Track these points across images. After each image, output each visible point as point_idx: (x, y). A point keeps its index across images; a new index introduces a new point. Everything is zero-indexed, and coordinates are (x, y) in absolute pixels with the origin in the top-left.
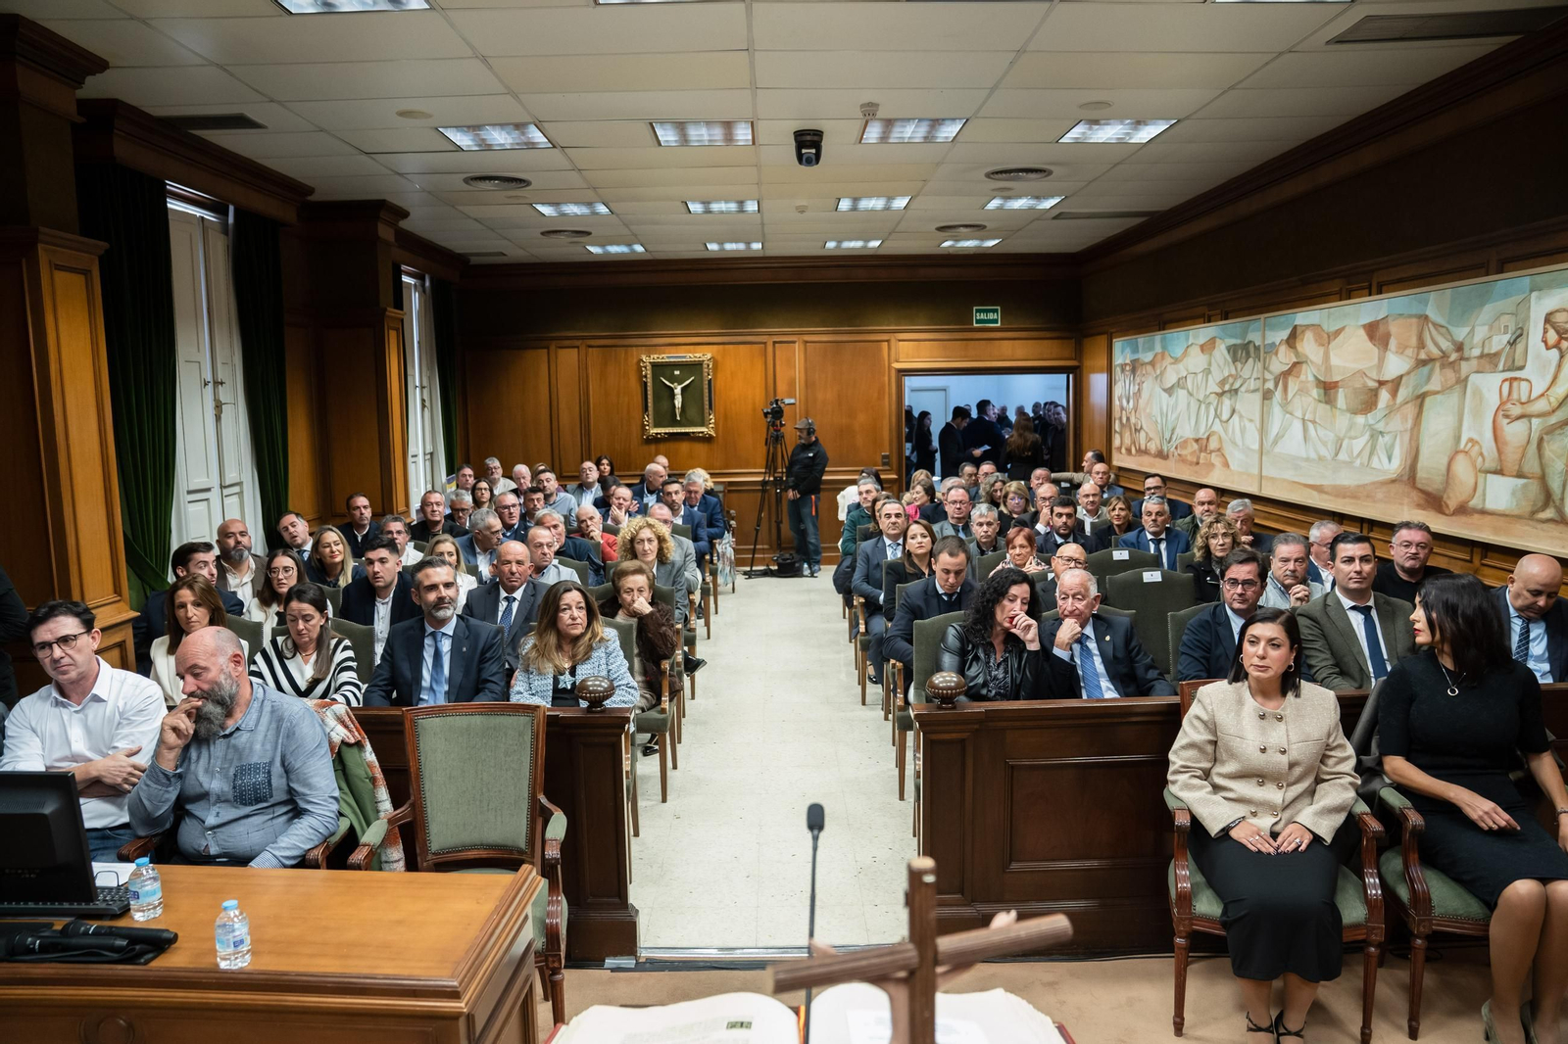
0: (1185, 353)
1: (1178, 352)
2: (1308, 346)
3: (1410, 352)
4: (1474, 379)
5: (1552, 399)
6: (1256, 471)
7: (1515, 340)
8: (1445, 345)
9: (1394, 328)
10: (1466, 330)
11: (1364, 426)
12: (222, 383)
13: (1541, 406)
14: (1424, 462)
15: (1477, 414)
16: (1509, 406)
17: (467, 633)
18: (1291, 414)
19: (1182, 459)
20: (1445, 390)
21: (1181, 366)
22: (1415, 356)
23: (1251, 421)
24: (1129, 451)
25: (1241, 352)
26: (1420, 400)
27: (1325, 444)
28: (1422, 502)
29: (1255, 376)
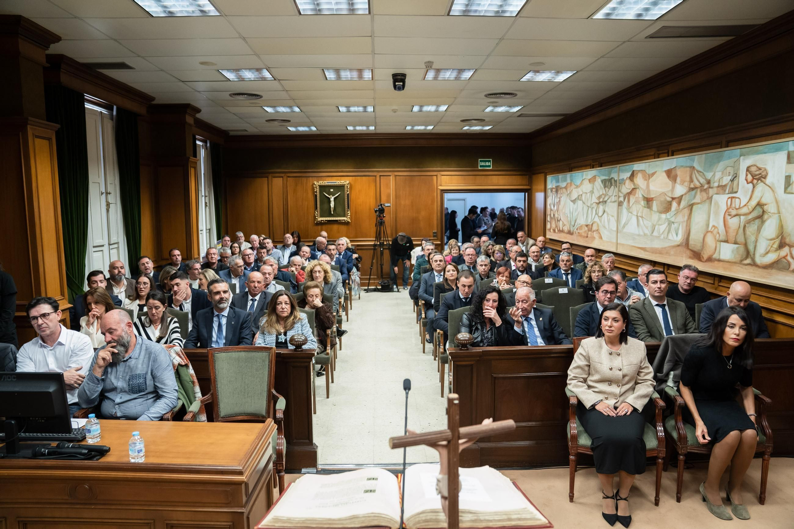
0: (581, 183)
1: (578, 182)
2: (639, 180)
3: (686, 184)
4: (715, 197)
5: (750, 207)
6: (615, 241)
7: (733, 179)
8: (702, 181)
9: (679, 172)
10: (712, 174)
11: (665, 219)
12: (110, 193)
13: (745, 210)
14: (692, 237)
15: (717, 214)
16: (731, 210)
17: (234, 315)
18: (631, 213)
19: (580, 235)
20: (702, 202)
21: (579, 189)
22: (688, 186)
23: (613, 216)
24: (554, 231)
25: (608, 183)
26: (690, 207)
27: (647, 228)
28: (692, 256)
29: (614, 194)
